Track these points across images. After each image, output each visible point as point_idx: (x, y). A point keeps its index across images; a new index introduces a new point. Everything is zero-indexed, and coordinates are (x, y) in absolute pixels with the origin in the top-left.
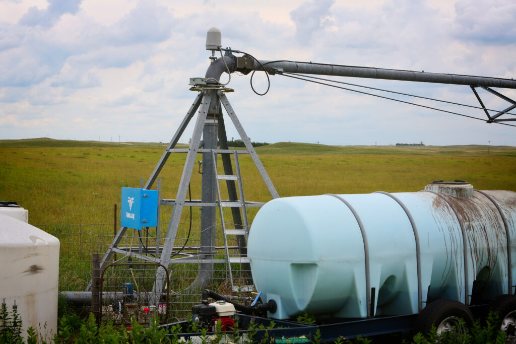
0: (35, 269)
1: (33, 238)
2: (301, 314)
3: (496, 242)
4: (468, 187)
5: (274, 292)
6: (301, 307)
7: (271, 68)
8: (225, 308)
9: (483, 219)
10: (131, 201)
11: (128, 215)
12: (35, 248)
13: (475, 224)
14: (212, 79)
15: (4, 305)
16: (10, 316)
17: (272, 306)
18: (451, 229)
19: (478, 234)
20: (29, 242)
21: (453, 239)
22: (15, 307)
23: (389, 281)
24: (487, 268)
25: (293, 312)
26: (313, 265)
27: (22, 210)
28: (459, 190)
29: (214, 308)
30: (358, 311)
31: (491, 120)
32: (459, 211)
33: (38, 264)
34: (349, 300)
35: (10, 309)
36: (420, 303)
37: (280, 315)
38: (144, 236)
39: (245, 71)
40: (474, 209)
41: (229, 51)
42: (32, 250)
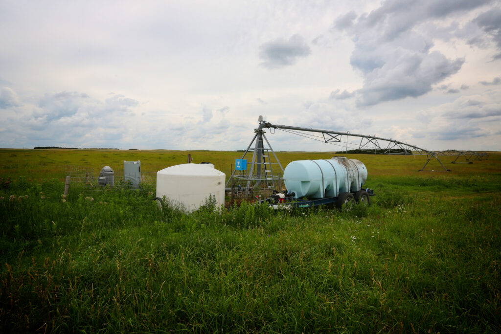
0: (219, 183)
1: (219, 174)
2: (303, 197)
3: (356, 174)
4: (345, 158)
5: (295, 190)
6: (304, 195)
7: (275, 127)
8: (282, 196)
9: (352, 168)
10: (239, 163)
11: (238, 167)
12: (220, 177)
13: (350, 169)
14: (260, 129)
15: (211, 195)
16: (213, 198)
17: (294, 194)
18: (344, 170)
19: (351, 172)
20: (218, 175)
21: (345, 174)
22: (214, 196)
23: (328, 186)
24: (353, 182)
25: (300, 196)
26: (309, 182)
27: (212, 165)
28: (344, 159)
29: (279, 196)
30: (320, 196)
31: (326, 142)
32: (345, 165)
33: (220, 182)
34: (317, 192)
35: (212, 197)
36: (337, 193)
37: (296, 197)
38: (242, 172)
39: (268, 127)
40: (349, 164)
41: (264, 122)
42: (219, 178)
